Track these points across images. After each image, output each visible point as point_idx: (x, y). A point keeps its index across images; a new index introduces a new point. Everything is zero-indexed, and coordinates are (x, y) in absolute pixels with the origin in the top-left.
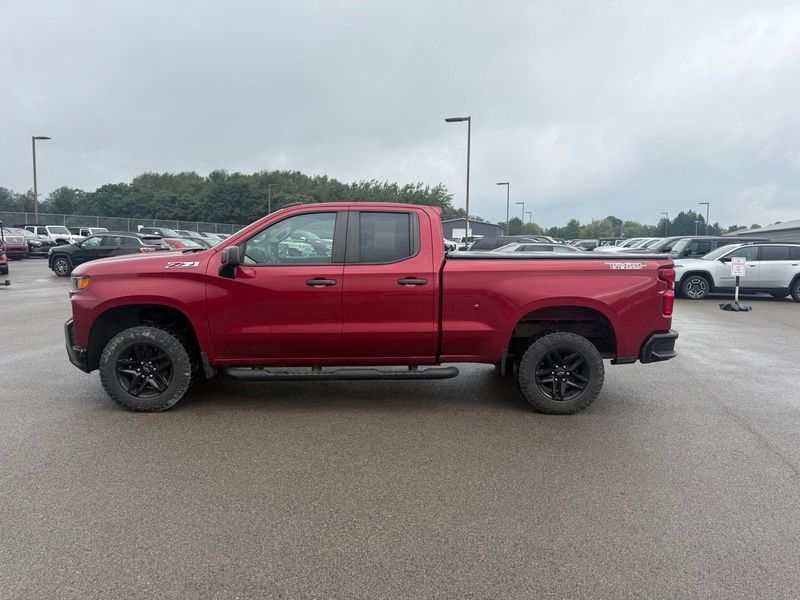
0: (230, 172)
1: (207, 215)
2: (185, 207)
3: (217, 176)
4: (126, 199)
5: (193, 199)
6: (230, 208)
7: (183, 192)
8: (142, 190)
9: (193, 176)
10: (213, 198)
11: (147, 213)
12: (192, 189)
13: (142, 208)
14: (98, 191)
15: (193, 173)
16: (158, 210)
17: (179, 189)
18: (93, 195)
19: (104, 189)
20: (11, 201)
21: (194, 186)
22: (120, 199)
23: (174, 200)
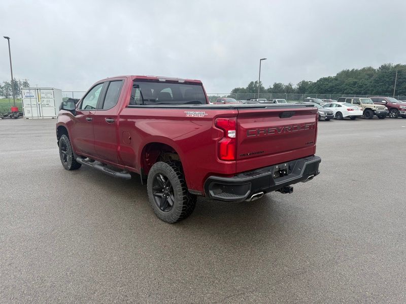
0: (394, 64)
1: (373, 90)
2: (361, 87)
3: (384, 68)
4: (330, 84)
5: (366, 82)
6: (387, 85)
7: (361, 79)
8: (339, 79)
9: (370, 69)
10: (377, 80)
11: (340, 91)
12: (367, 77)
13: (338, 88)
14: (318, 81)
15: (370, 68)
16: (346, 89)
17: (359, 77)
18: (315, 83)
19: (321, 80)
20: (282, 89)
21: (368, 75)
22: (327, 84)
23: (355, 83)
